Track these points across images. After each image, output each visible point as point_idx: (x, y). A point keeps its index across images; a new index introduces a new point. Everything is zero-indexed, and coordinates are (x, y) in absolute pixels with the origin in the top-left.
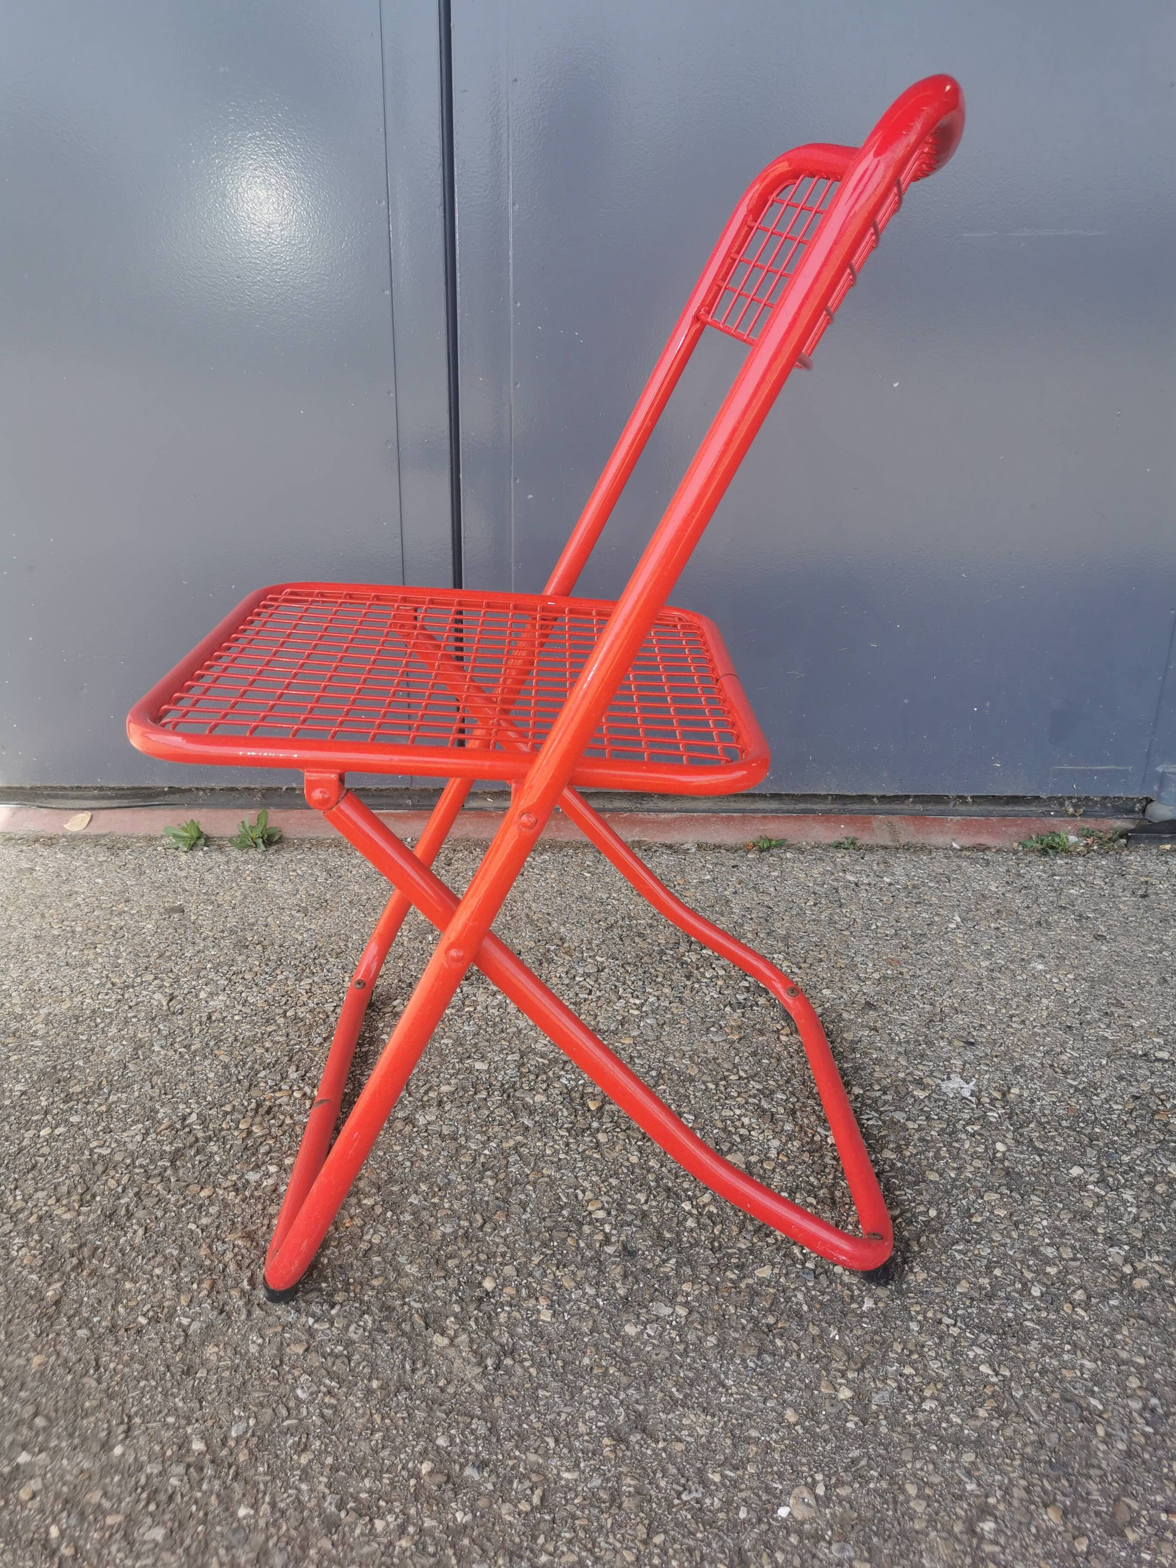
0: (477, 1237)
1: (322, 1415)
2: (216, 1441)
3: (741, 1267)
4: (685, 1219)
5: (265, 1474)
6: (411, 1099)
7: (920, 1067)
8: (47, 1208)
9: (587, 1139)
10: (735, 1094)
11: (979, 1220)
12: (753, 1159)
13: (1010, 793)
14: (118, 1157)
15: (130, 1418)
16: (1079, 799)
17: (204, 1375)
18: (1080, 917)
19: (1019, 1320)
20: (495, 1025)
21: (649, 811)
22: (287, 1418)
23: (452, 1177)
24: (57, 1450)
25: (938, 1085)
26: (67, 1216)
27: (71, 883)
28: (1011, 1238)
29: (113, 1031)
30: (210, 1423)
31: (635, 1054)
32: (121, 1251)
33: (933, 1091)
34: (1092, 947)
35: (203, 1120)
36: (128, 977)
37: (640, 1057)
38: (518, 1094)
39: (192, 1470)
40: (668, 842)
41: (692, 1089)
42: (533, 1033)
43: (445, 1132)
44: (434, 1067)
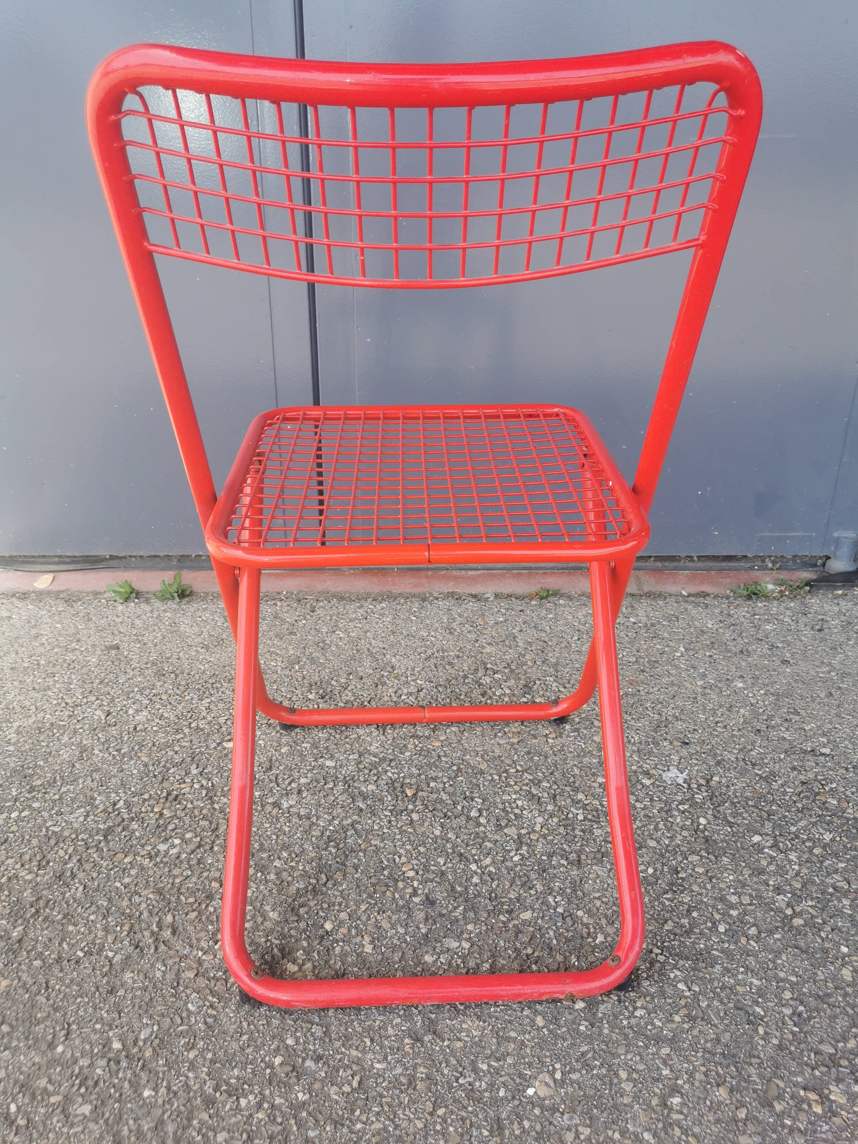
0: (322, 891)
1: (206, 1023)
2: (130, 1042)
3: (510, 912)
4: (472, 877)
5: (164, 1066)
6: (278, 788)
7: (648, 761)
8: (14, 871)
9: (404, 818)
10: (513, 783)
11: (684, 875)
12: (523, 831)
13: (725, 554)
14: (66, 833)
15: (69, 1025)
16: (776, 557)
17: (123, 993)
18: (773, 647)
19: (708, 950)
20: (341, 732)
21: (460, 569)
22: (181, 1025)
23: (306, 846)
24: (17, 1049)
25: (660, 775)
26: (29, 877)
27: (38, 628)
28: (706, 889)
29: (65, 739)
30: (126, 1029)
31: (442, 754)
32: (66, 903)
33: (657, 780)
34: (779, 670)
35: (128, 806)
36: (77, 698)
37: (445, 756)
38: (356, 784)
39: (112, 1063)
40: (474, 593)
41: (481, 779)
42: (368, 739)
43: (302, 813)
44: (296, 765)
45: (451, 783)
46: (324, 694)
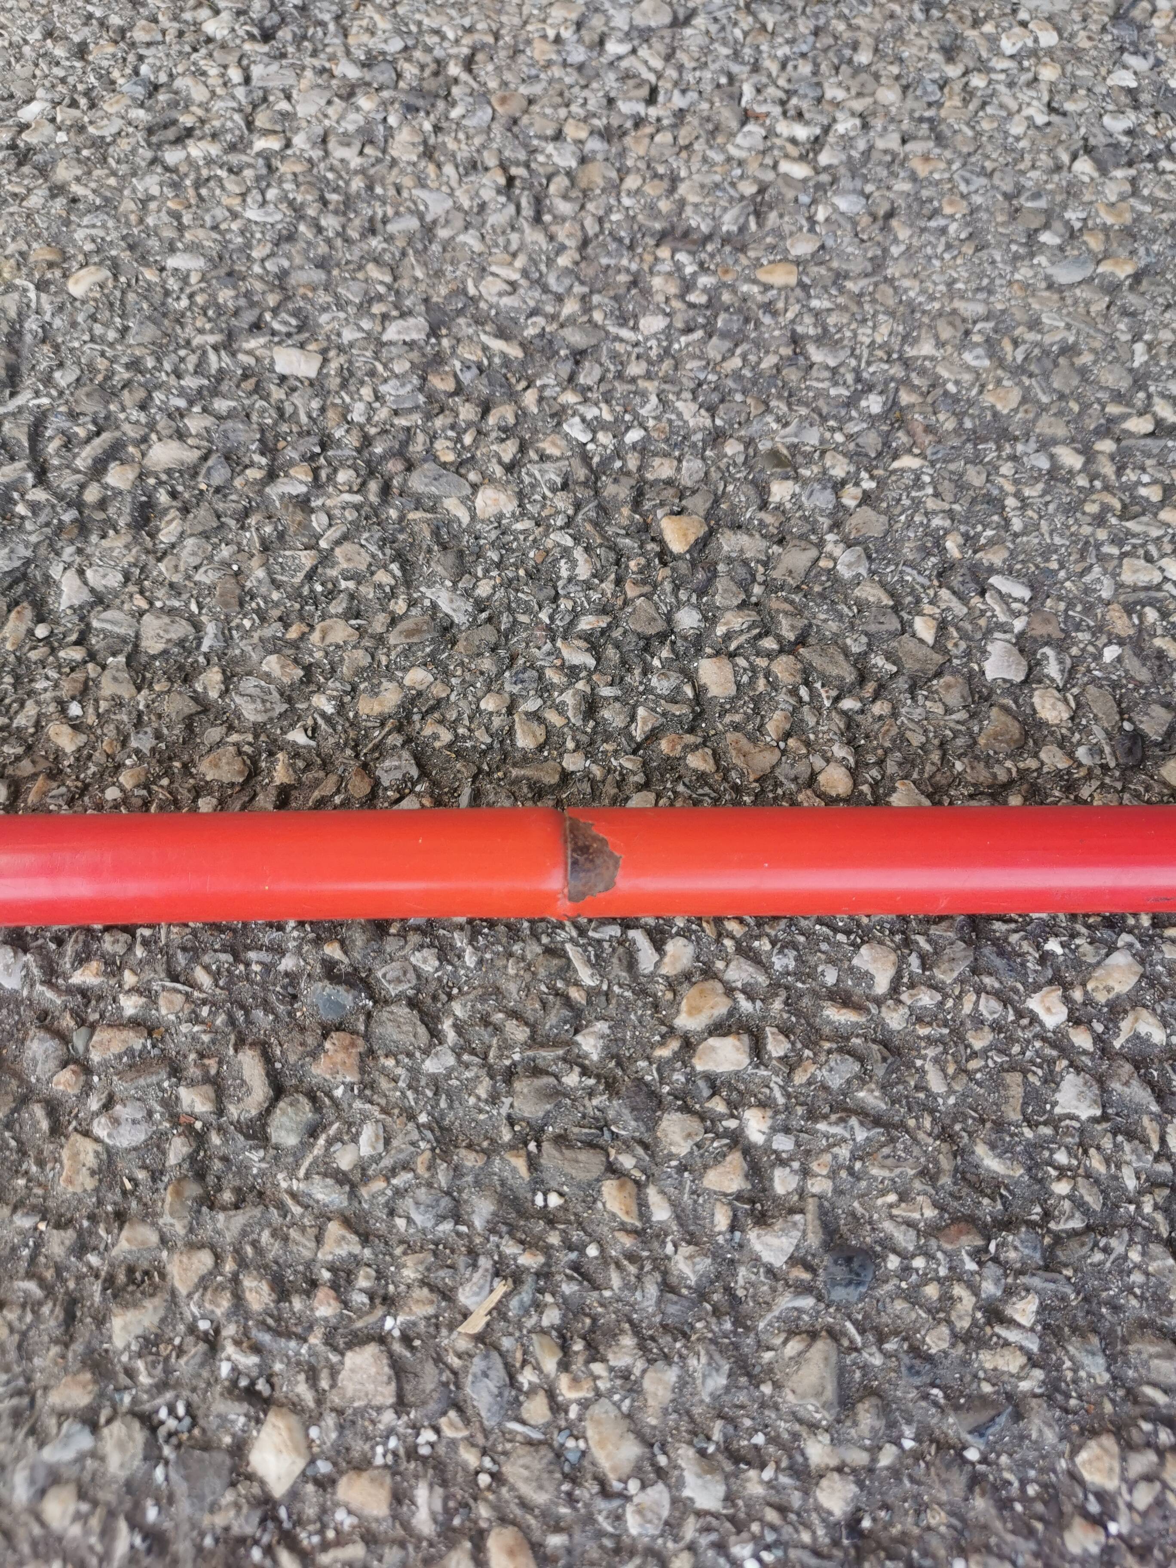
4: (1052, 1080)
6: (39, 495)
9: (661, 685)
10: (1154, 494)
20: (348, 204)
31: (807, 327)
37: (824, 339)
41: (1007, 469)
42: (470, 239)
43: (152, 645)
44: (135, 365)
45: (869, 485)
46: (275, 18)
